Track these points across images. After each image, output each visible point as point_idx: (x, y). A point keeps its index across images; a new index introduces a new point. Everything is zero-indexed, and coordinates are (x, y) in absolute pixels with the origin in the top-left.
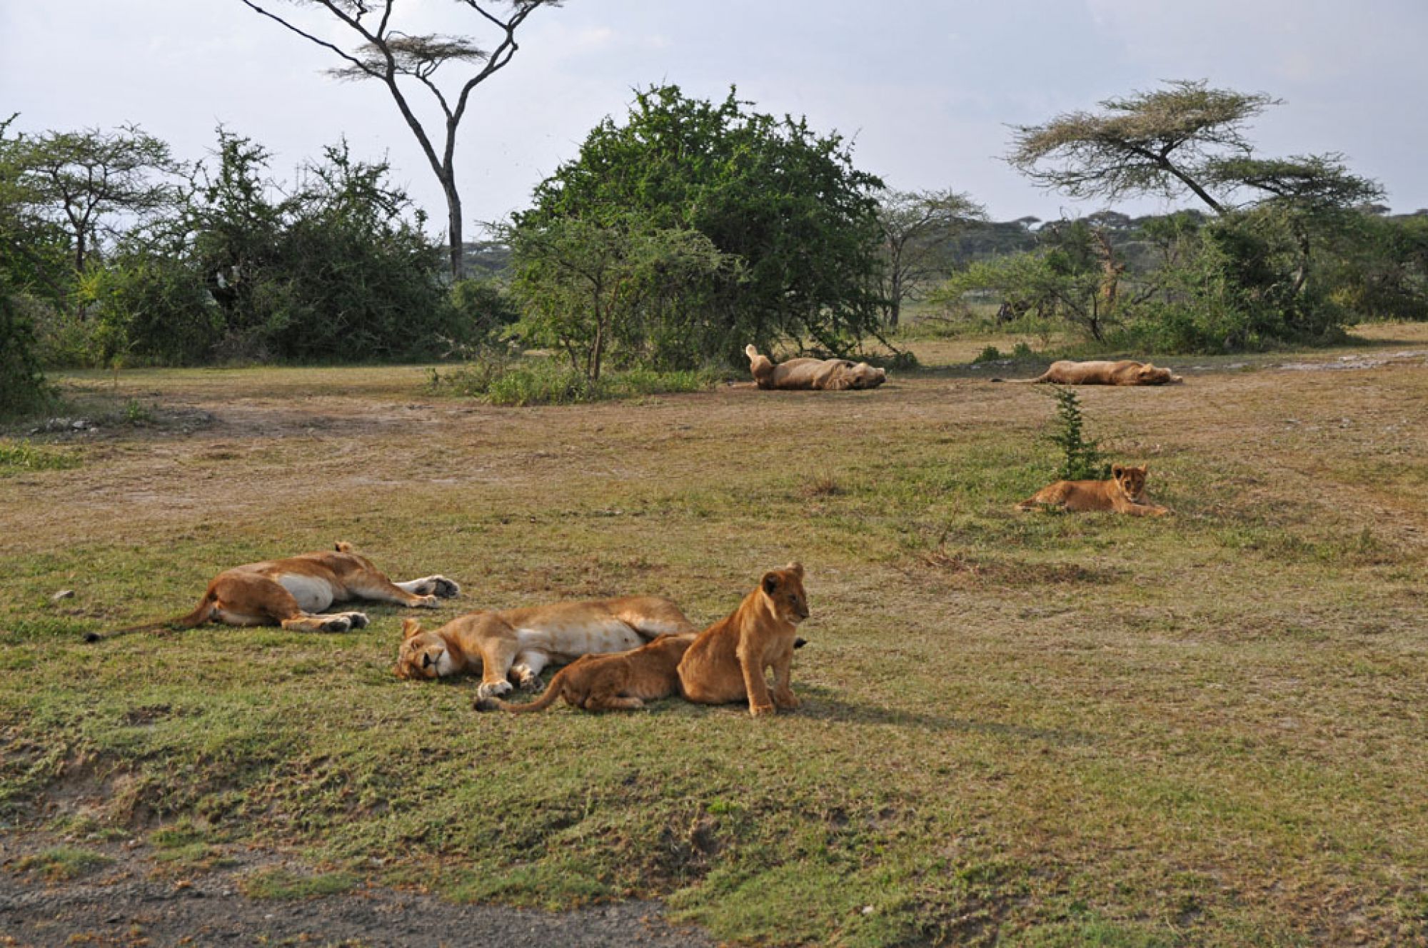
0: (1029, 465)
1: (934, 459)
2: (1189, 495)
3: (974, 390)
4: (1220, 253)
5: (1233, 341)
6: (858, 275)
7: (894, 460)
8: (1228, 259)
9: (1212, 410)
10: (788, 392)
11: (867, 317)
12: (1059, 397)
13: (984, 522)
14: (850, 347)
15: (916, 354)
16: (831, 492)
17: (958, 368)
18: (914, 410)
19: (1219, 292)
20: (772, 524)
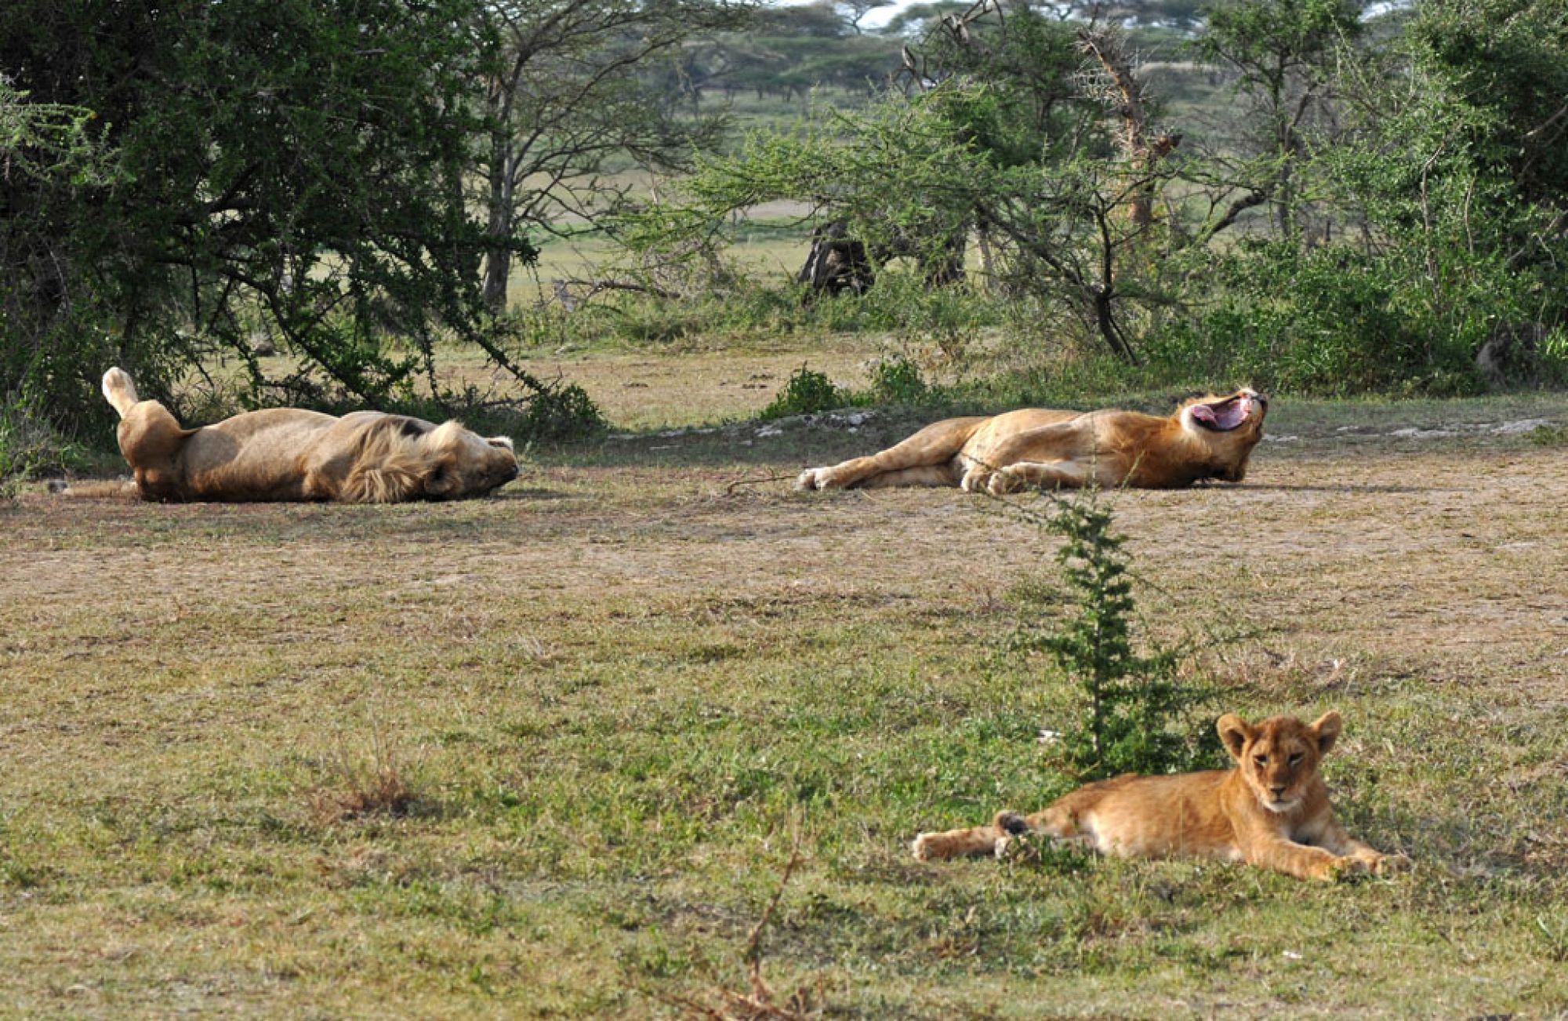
0: (975, 721)
1: (691, 708)
2: (1440, 808)
3: (777, 500)
4: (1458, 101)
5: (1501, 355)
6: (422, 163)
7: (572, 713)
8: (1486, 118)
9: (1471, 557)
10: (232, 510)
11: (449, 286)
12: (1065, 526)
13: (858, 894)
14: (398, 373)
15: (595, 396)
16: (401, 806)
17: (718, 434)
18: (610, 559)
19: (1457, 216)
20: (232, 906)
